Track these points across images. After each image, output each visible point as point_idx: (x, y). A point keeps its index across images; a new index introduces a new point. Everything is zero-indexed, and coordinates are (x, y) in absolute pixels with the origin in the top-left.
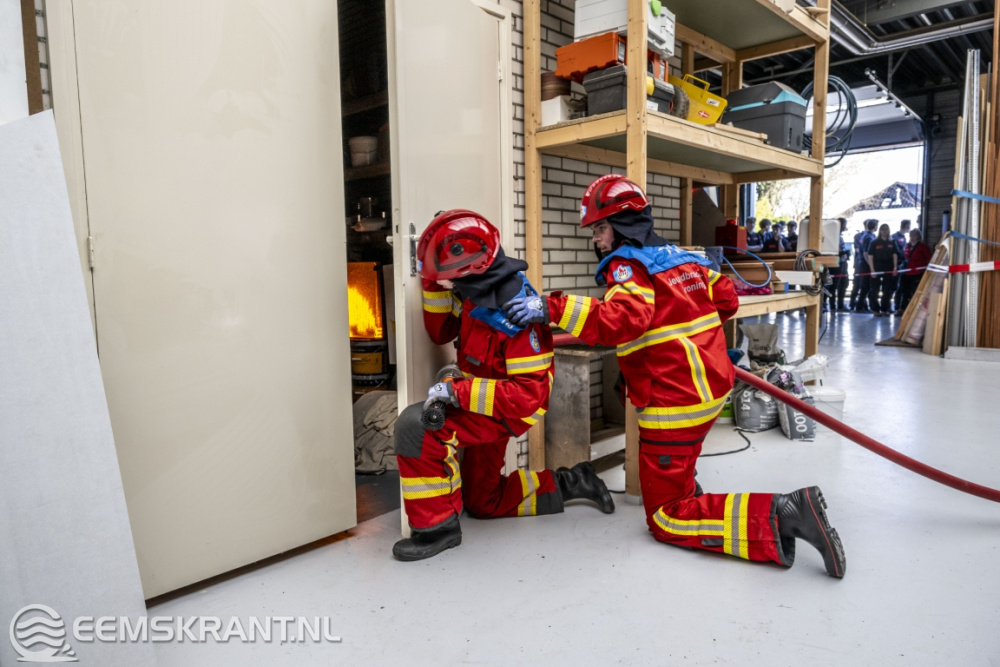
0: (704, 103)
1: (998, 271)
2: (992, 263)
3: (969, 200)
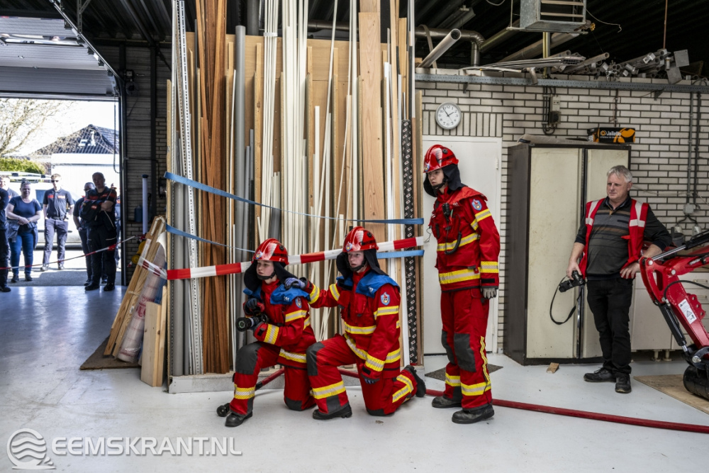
1: (223, 278)
2: (214, 267)
3: (185, 187)
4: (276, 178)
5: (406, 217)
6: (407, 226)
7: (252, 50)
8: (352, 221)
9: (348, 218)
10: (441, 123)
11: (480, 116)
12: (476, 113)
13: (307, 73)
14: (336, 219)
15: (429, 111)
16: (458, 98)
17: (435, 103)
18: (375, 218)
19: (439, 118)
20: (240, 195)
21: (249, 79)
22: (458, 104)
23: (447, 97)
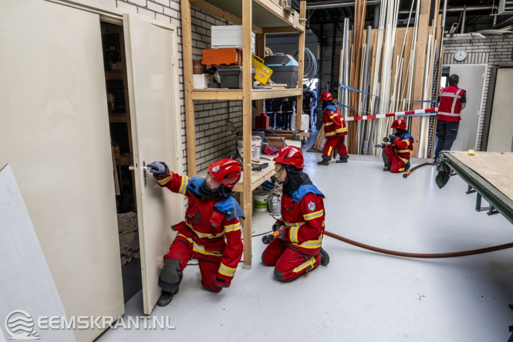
0: (262, 70)
1: (356, 121)
2: (353, 117)
3: (345, 89)
4: (379, 84)
5: (432, 100)
6: (432, 103)
7: (373, 35)
8: (408, 101)
9: (407, 100)
10: (456, 59)
11: (477, 54)
12: (475, 53)
13: (395, 42)
14: (402, 100)
15: (451, 53)
16: (466, 46)
17: (455, 50)
18: (418, 100)
19: (455, 56)
20: (365, 92)
21: (371, 47)
22: (466, 49)
23: (461, 46)
